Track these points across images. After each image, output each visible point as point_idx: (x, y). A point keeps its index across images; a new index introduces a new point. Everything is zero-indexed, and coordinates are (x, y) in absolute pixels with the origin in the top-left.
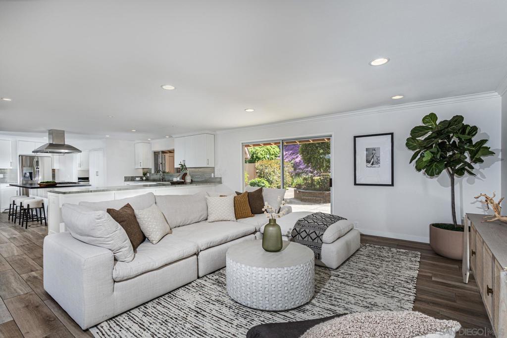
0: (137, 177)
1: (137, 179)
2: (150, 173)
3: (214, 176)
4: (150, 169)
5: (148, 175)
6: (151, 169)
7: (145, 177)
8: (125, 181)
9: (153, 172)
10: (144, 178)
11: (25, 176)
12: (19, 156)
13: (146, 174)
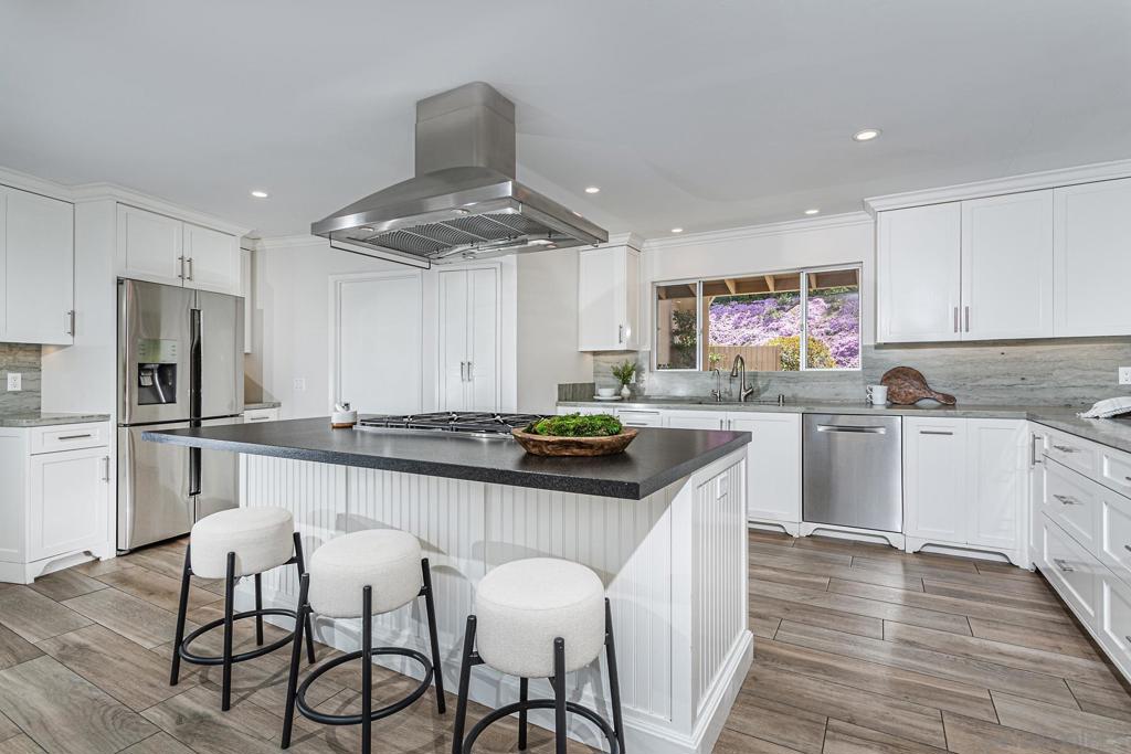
2: (641, 371)
5: (634, 378)
8: (561, 402)
10: (626, 392)
11: (140, 385)
12: (120, 282)
13: (630, 374)
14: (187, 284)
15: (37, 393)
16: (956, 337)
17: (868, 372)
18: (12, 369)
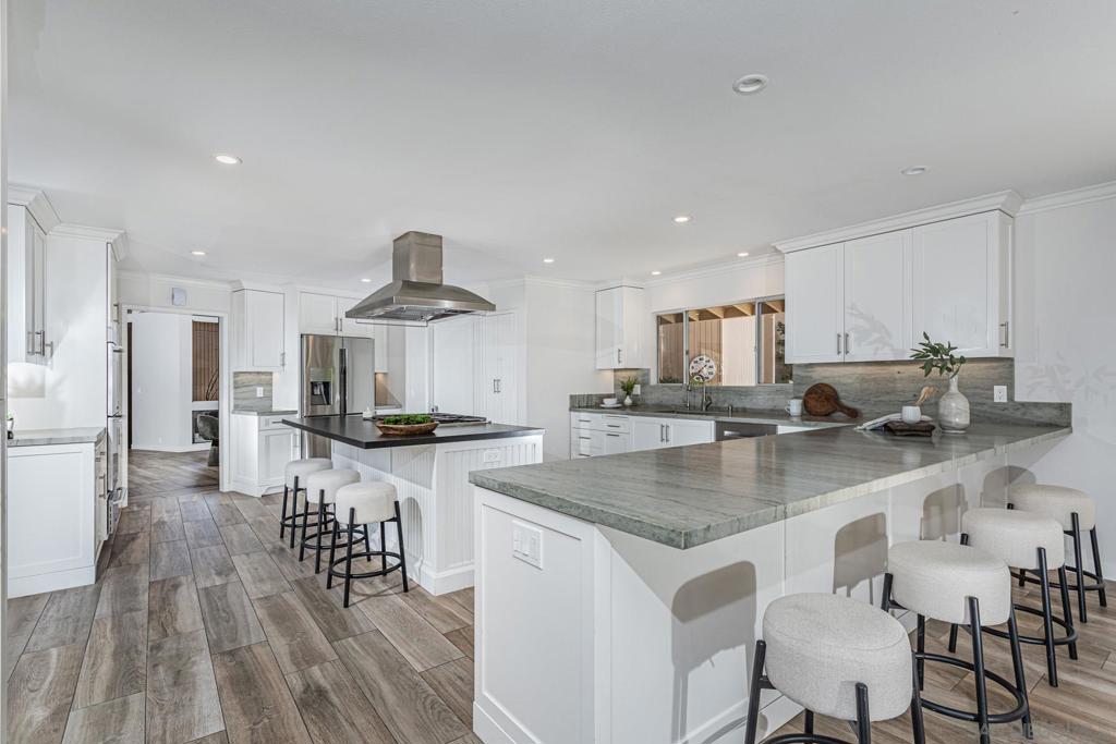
0: (609, 396)
1: (609, 402)
2: (644, 384)
3: (1011, 397)
4: (646, 373)
5: (637, 390)
6: (649, 370)
7: (631, 397)
8: (573, 408)
9: (653, 380)
10: (628, 401)
11: (313, 393)
12: (302, 336)
13: (632, 388)
14: (340, 334)
15: (270, 398)
16: (839, 359)
17: (797, 387)
18: (260, 385)
